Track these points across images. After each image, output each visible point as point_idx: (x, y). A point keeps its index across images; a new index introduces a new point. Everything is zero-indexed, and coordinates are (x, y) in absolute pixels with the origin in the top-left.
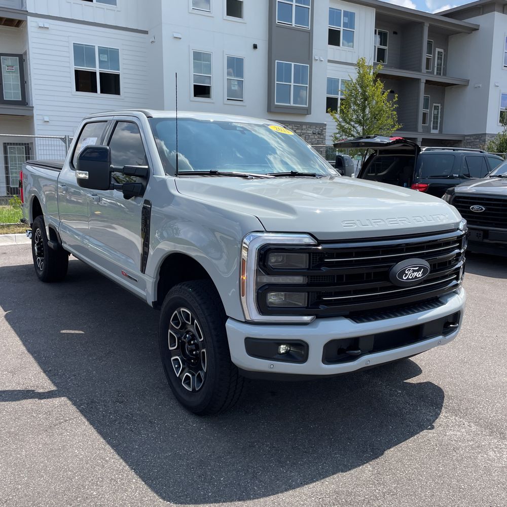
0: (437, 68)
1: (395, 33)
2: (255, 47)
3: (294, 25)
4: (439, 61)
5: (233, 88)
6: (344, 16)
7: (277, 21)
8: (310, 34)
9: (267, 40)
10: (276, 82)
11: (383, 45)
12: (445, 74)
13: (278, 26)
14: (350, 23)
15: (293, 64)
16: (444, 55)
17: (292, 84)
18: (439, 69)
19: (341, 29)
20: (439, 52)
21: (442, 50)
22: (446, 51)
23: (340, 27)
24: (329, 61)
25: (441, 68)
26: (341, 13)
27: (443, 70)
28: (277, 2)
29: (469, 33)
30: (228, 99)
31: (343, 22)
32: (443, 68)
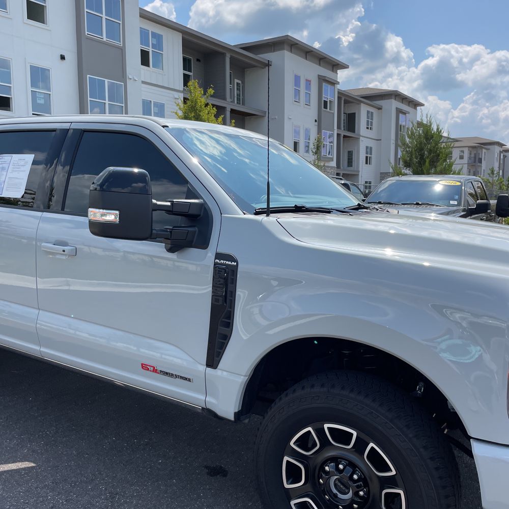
0: (237, 98)
1: (198, 60)
2: (63, 58)
3: (105, 39)
4: (239, 91)
5: (39, 101)
6: (152, 37)
7: (86, 33)
8: (122, 51)
9: (76, 52)
10: (89, 99)
11: (189, 71)
12: (243, 104)
13: (88, 38)
14: (159, 45)
15: (106, 81)
16: (242, 86)
17: (107, 102)
18: (238, 99)
19: (150, 50)
20: (237, 83)
21: (240, 82)
22: (243, 82)
23: (149, 47)
24: (143, 82)
25: (240, 99)
26: (149, 33)
27: (241, 100)
28: (85, 12)
29: (263, 68)
30: (33, 114)
31: (152, 44)
32: (242, 99)
